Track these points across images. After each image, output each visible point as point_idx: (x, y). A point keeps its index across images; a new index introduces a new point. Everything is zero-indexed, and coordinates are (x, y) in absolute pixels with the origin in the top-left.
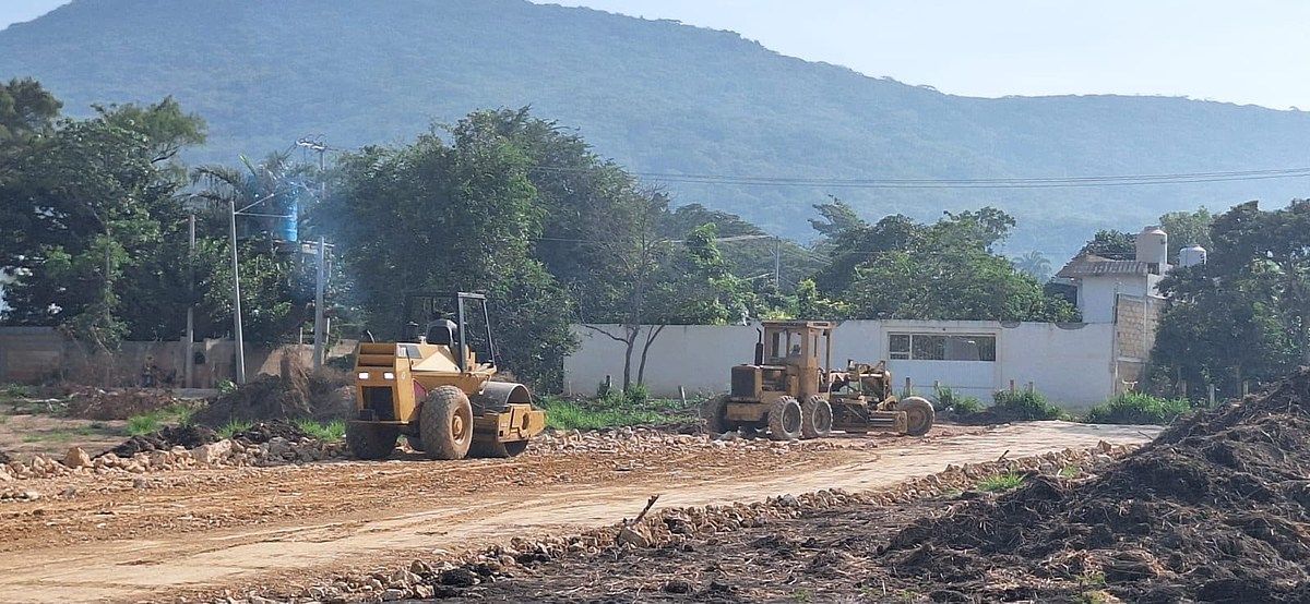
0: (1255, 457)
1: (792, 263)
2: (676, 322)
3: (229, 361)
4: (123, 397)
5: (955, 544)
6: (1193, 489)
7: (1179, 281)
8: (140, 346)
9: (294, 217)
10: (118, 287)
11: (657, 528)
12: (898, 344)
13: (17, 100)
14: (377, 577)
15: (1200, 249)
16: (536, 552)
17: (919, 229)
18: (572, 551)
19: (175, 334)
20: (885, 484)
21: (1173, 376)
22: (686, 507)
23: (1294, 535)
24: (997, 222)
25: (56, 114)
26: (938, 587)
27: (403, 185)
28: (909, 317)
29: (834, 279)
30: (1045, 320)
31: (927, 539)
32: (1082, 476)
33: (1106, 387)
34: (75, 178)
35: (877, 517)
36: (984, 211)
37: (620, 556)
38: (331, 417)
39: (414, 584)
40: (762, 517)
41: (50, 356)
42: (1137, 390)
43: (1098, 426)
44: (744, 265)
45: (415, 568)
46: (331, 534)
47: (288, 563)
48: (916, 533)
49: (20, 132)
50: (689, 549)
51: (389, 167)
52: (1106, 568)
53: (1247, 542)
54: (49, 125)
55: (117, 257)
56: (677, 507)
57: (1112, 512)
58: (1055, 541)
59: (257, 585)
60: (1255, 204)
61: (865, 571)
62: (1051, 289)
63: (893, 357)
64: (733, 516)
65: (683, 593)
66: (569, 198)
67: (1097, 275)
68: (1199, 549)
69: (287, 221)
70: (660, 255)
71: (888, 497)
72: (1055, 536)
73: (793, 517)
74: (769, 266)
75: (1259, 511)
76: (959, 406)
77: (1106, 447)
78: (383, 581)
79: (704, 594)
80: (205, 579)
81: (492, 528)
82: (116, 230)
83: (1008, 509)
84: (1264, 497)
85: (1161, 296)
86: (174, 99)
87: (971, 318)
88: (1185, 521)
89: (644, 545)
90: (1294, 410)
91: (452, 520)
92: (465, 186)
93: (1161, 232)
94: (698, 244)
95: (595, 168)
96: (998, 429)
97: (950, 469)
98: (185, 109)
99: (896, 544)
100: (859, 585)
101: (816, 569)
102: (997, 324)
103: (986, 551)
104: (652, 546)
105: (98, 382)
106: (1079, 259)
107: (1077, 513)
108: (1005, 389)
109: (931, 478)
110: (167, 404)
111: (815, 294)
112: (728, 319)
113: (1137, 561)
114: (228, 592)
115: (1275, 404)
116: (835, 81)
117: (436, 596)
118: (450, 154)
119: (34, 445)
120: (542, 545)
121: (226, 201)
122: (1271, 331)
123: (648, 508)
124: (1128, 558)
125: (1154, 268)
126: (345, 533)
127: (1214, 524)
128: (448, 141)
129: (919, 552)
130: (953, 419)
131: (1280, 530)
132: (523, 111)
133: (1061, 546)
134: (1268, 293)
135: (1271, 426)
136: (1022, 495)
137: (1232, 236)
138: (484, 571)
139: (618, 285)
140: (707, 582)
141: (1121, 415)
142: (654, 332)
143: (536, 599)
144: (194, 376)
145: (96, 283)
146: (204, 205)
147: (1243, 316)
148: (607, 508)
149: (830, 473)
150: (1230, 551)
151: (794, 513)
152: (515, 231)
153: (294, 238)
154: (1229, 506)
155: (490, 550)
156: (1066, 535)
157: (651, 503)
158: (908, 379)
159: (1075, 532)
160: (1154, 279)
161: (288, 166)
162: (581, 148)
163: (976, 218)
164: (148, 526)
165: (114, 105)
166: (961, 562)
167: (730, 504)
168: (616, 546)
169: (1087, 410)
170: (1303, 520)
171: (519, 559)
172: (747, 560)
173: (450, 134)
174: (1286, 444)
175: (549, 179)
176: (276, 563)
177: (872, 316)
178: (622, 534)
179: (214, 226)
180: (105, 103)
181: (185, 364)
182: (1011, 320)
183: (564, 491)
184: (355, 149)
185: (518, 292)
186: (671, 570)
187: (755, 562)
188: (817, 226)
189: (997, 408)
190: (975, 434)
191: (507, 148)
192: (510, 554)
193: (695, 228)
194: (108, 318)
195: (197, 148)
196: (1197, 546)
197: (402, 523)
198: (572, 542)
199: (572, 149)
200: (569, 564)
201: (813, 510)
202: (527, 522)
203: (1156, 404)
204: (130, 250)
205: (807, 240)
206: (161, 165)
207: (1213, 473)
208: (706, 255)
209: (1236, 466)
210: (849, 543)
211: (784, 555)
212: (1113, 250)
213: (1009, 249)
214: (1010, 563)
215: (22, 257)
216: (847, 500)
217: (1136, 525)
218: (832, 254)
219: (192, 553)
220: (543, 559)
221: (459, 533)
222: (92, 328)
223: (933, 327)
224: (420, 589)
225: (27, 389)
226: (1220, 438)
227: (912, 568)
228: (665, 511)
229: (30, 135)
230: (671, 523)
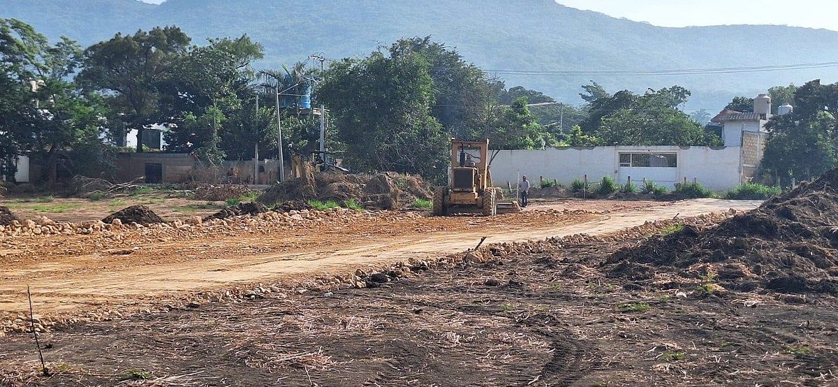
0: (804, 214)
1: (570, 117)
2: (506, 148)
3: (277, 171)
4: (223, 189)
5: (642, 260)
6: (769, 231)
7: (776, 124)
8: (231, 162)
9: (308, 96)
10: (220, 133)
11: (486, 253)
12: (624, 159)
13: (168, 37)
14: (338, 277)
15: (789, 106)
16: (421, 265)
17: (635, 97)
18: (440, 265)
19: (250, 156)
20: (611, 231)
21: (773, 174)
22: (502, 243)
23: (823, 254)
24: (681, 93)
25: (188, 44)
26: (629, 282)
27: (364, 78)
28: (630, 144)
29: (590, 124)
30: (704, 145)
31: (626, 258)
32: (710, 225)
33: (736, 180)
34: (198, 77)
35: (604, 247)
36: (674, 88)
37: (465, 268)
38: (328, 199)
39: (356, 280)
40: (543, 248)
41: (186, 168)
42: (754, 181)
43: (732, 201)
44: (545, 118)
45: (357, 273)
46: (318, 256)
47: (293, 270)
48: (621, 255)
49: (170, 53)
50: (501, 264)
51: (357, 69)
52: (720, 273)
53: (797, 258)
54: (185, 50)
55: (220, 117)
56: (497, 243)
57: (725, 243)
58: (694, 259)
59: (276, 281)
60: (818, 81)
61: (592, 275)
62: (708, 128)
63: (622, 165)
64: (527, 247)
65: (495, 286)
66: (450, 84)
67: (732, 120)
68: (771, 262)
69: (305, 98)
70: (499, 113)
71: (611, 237)
72: (693, 256)
73: (559, 248)
74: (557, 119)
75: (804, 242)
76: (656, 191)
77: (734, 212)
78: (341, 280)
79: (506, 286)
80: (250, 278)
81: (400, 254)
82: (219, 103)
83: (670, 242)
84: (808, 235)
85: (766, 132)
86: (248, 35)
87: (664, 144)
88: (764, 248)
89: (479, 262)
90: (827, 189)
91: (381, 250)
92: (396, 79)
93: (768, 97)
94: (518, 107)
95: (464, 68)
96: (677, 203)
97: (646, 223)
98: (253, 41)
99: (610, 260)
100: (587, 282)
101: (566, 274)
102: (678, 147)
103: (657, 264)
104: (483, 262)
105: (211, 182)
106: (723, 113)
107: (706, 244)
108: (682, 182)
109: (636, 228)
110: (245, 192)
111: (580, 133)
112: (535, 147)
113: (736, 269)
114: (261, 285)
115: (817, 186)
116: (595, 21)
117: (367, 287)
118: (388, 61)
119: (178, 213)
120: (425, 262)
121: (274, 88)
122: (827, 149)
123: (481, 243)
124: (732, 267)
125: (763, 116)
126: (325, 256)
127: (781, 249)
128: (387, 55)
129: (622, 265)
130: (653, 198)
131: (816, 252)
132: (427, 39)
133: (697, 261)
134: (824, 128)
135: (815, 197)
136: (677, 234)
137: (805, 98)
138: (393, 275)
139: (476, 130)
140: (508, 281)
141: (743, 195)
142: (494, 153)
143: (419, 289)
144: (259, 178)
145: (209, 131)
146: (263, 90)
147: (812, 142)
148: (462, 244)
149: (584, 225)
150: (788, 263)
151: (560, 246)
152: (422, 101)
153: (309, 107)
154: (790, 240)
155: (397, 264)
156: (699, 256)
157: (482, 240)
158: (629, 177)
159: (704, 254)
160: (763, 122)
161: (305, 69)
162: (457, 57)
163: (669, 92)
164: (226, 252)
165: (218, 39)
166: (643, 270)
167: (527, 241)
168: (463, 263)
169: (726, 192)
170: (829, 247)
171: (412, 269)
172: (531, 269)
173: (388, 51)
174: (823, 208)
175: (441, 73)
176: (287, 270)
177: (610, 144)
178: (467, 256)
179: (267, 101)
180: (213, 38)
181: (254, 172)
182: (684, 145)
183: (442, 235)
184: (339, 59)
185: (424, 134)
186: (490, 274)
187: (535, 270)
188: (584, 97)
189: (677, 191)
190: (664, 205)
191: (418, 59)
192: (408, 266)
193: (518, 99)
194: (215, 148)
195: (259, 61)
196: (770, 261)
197: (354, 251)
198: (440, 261)
199: (453, 58)
200: (438, 272)
201: (570, 245)
202: (421, 250)
203: (762, 188)
204: (226, 114)
205: (578, 104)
206: (241, 69)
207: (781, 223)
208: (522, 113)
209: (793, 218)
210: (585, 261)
211: (550, 267)
212: (742, 108)
213: (687, 108)
214: (669, 270)
215: (172, 118)
216: (589, 239)
217: (737, 250)
218: (590, 111)
219: (246, 265)
220: (424, 269)
221: (383, 256)
222: (207, 154)
223: (642, 149)
224: (358, 283)
225: (176, 186)
226: (787, 204)
227: (618, 273)
228: (491, 245)
229: (175, 55)
230: (494, 251)
